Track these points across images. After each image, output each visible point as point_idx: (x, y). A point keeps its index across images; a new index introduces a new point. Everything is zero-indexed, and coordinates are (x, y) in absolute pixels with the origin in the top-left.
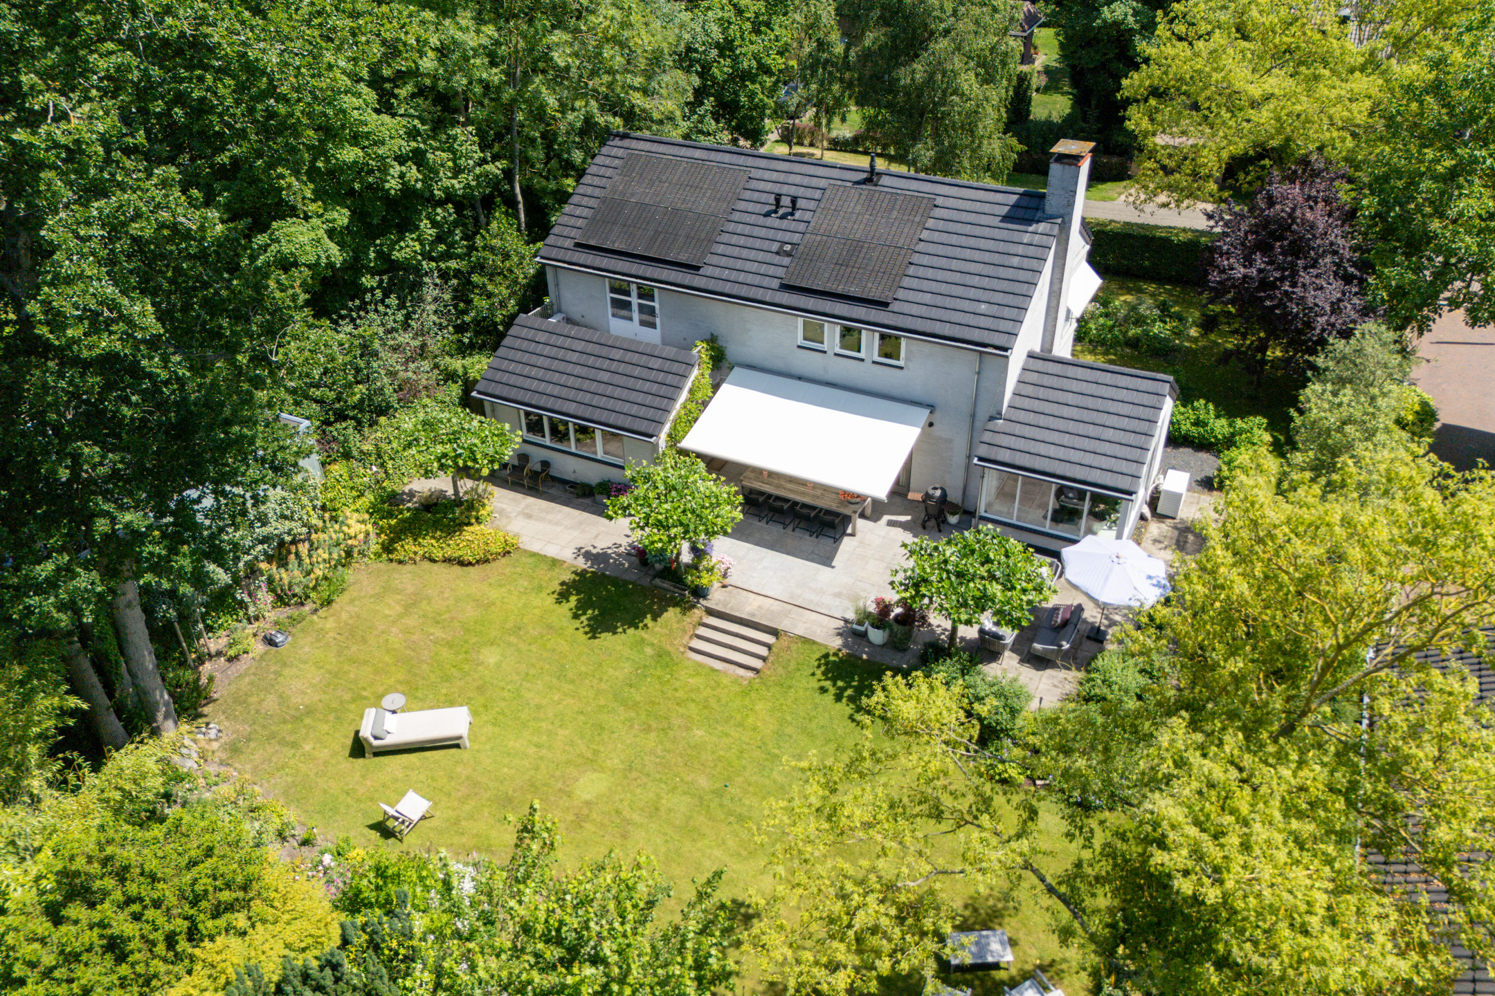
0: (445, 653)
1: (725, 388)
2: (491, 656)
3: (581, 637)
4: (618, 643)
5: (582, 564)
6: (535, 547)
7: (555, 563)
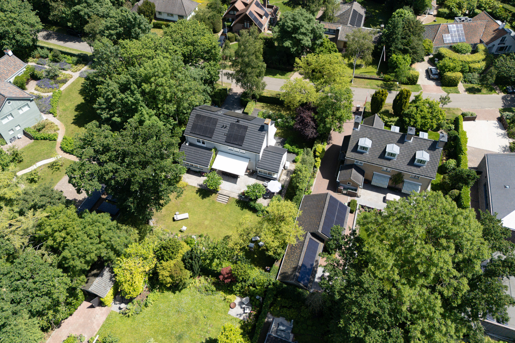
0: (182, 204)
1: (218, 155)
2: (188, 204)
3: (201, 200)
4: (206, 200)
5: (199, 187)
6: (191, 184)
7: (194, 187)
